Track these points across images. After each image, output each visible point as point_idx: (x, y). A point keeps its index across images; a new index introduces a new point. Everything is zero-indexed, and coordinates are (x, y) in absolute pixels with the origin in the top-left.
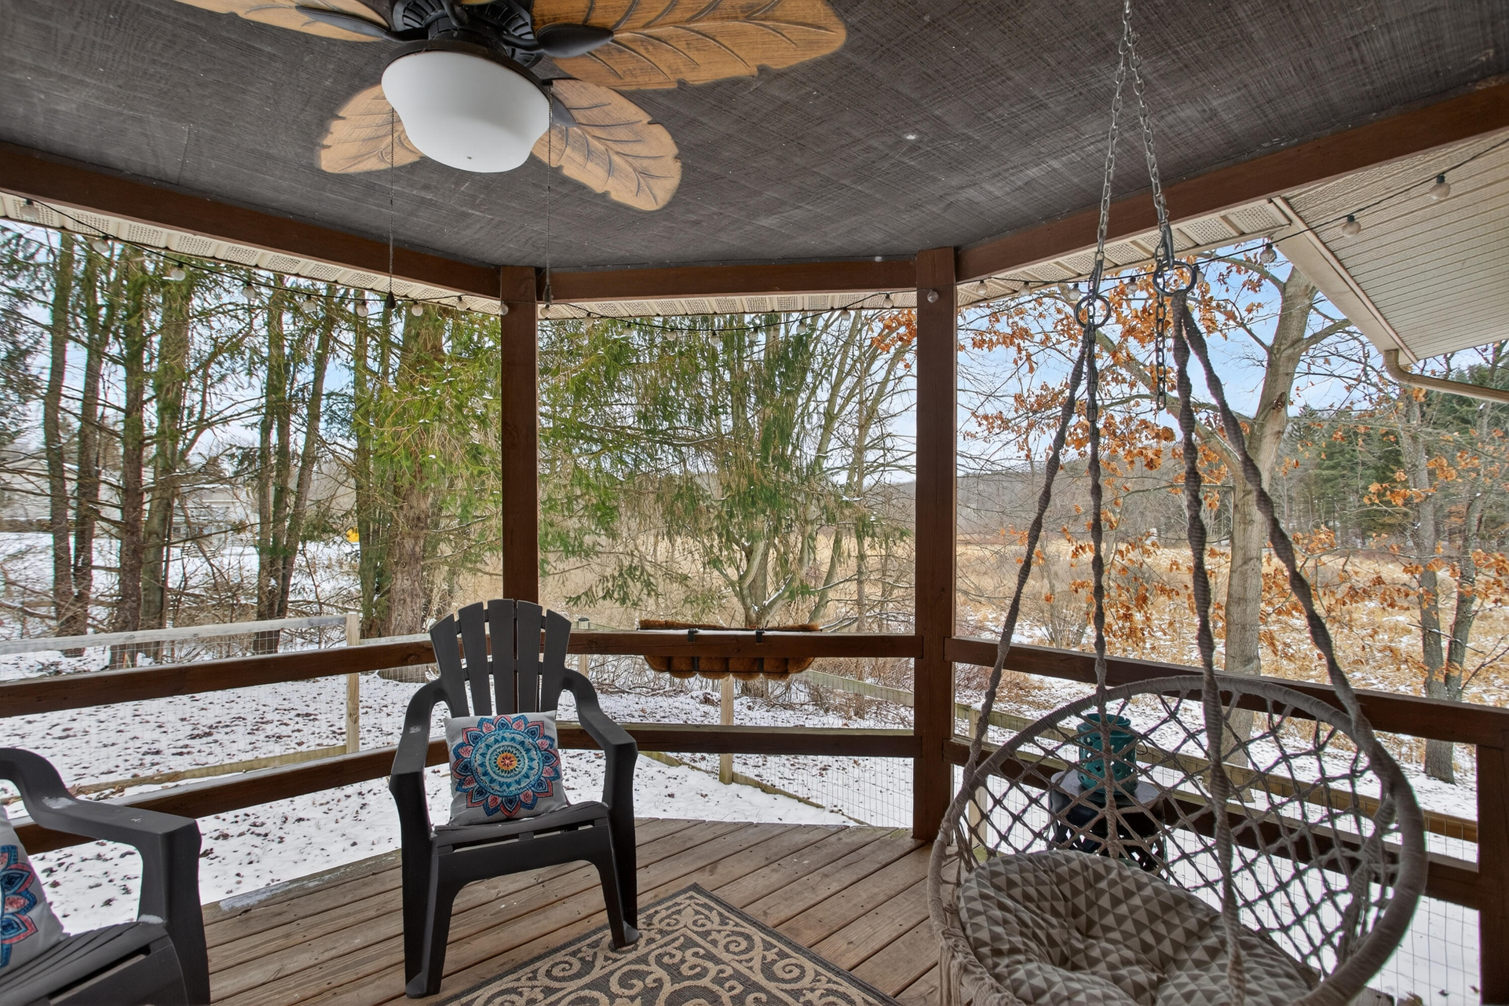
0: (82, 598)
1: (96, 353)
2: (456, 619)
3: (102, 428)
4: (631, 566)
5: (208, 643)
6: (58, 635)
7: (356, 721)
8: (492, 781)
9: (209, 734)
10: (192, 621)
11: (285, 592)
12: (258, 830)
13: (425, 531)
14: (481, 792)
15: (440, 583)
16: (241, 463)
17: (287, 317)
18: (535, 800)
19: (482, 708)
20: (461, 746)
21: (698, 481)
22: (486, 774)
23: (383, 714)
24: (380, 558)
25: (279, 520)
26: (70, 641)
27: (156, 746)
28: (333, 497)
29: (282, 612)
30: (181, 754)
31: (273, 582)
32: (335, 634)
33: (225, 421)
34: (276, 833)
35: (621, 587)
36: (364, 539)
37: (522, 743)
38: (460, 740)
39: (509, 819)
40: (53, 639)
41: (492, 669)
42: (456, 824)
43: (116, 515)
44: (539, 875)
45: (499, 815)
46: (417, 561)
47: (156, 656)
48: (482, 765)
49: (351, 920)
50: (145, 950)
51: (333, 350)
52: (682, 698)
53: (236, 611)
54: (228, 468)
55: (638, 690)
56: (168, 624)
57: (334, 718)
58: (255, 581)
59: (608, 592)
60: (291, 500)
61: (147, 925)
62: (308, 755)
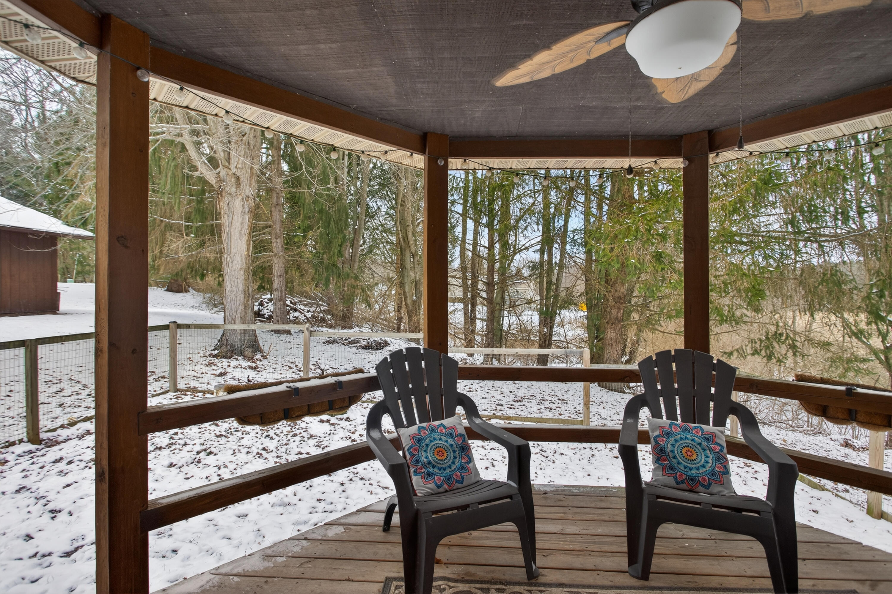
0: (473, 331)
1: (477, 223)
2: (654, 358)
3: (479, 256)
4: (776, 332)
5: (518, 357)
6: (466, 347)
7: (588, 408)
8: (679, 463)
9: (520, 401)
10: (512, 346)
11: (551, 335)
12: (544, 454)
13: (624, 305)
14: (672, 468)
15: (631, 335)
16: (532, 270)
17: (553, 193)
18: (710, 485)
19: (671, 416)
20: (658, 436)
21: (843, 269)
22: (674, 457)
23: (601, 407)
24: (598, 320)
25: (548, 299)
26: (470, 350)
27: (501, 402)
28: (574, 286)
29: (549, 346)
30: (511, 408)
31: (545, 330)
32: (574, 360)
33: (527, 248)
34: (551, 457)
35: (767, 348)
36: (589, 309)
37: (700, 444)
38: (657, 433)
39: (691, 491)
40: (463, 348)
41: (677, 392)
42: (656, 483)
43: (484, 295)
44: (713, 534)
45: (684, 486)
46: (619, 322)
47: (499, 360)
48: (672, 451)
49: (596, 517)
50: (510, 497)
51: (574, 207)
52: (820, 437)
53: (529, 343)
54: (526, 272)
55: (778, 424)
56: (504, 346)
57: (576, 404)
58: (538, 328)
59: (756, 350)
60: (553, 287)
61: (510, 486)
62: (564, 422)
